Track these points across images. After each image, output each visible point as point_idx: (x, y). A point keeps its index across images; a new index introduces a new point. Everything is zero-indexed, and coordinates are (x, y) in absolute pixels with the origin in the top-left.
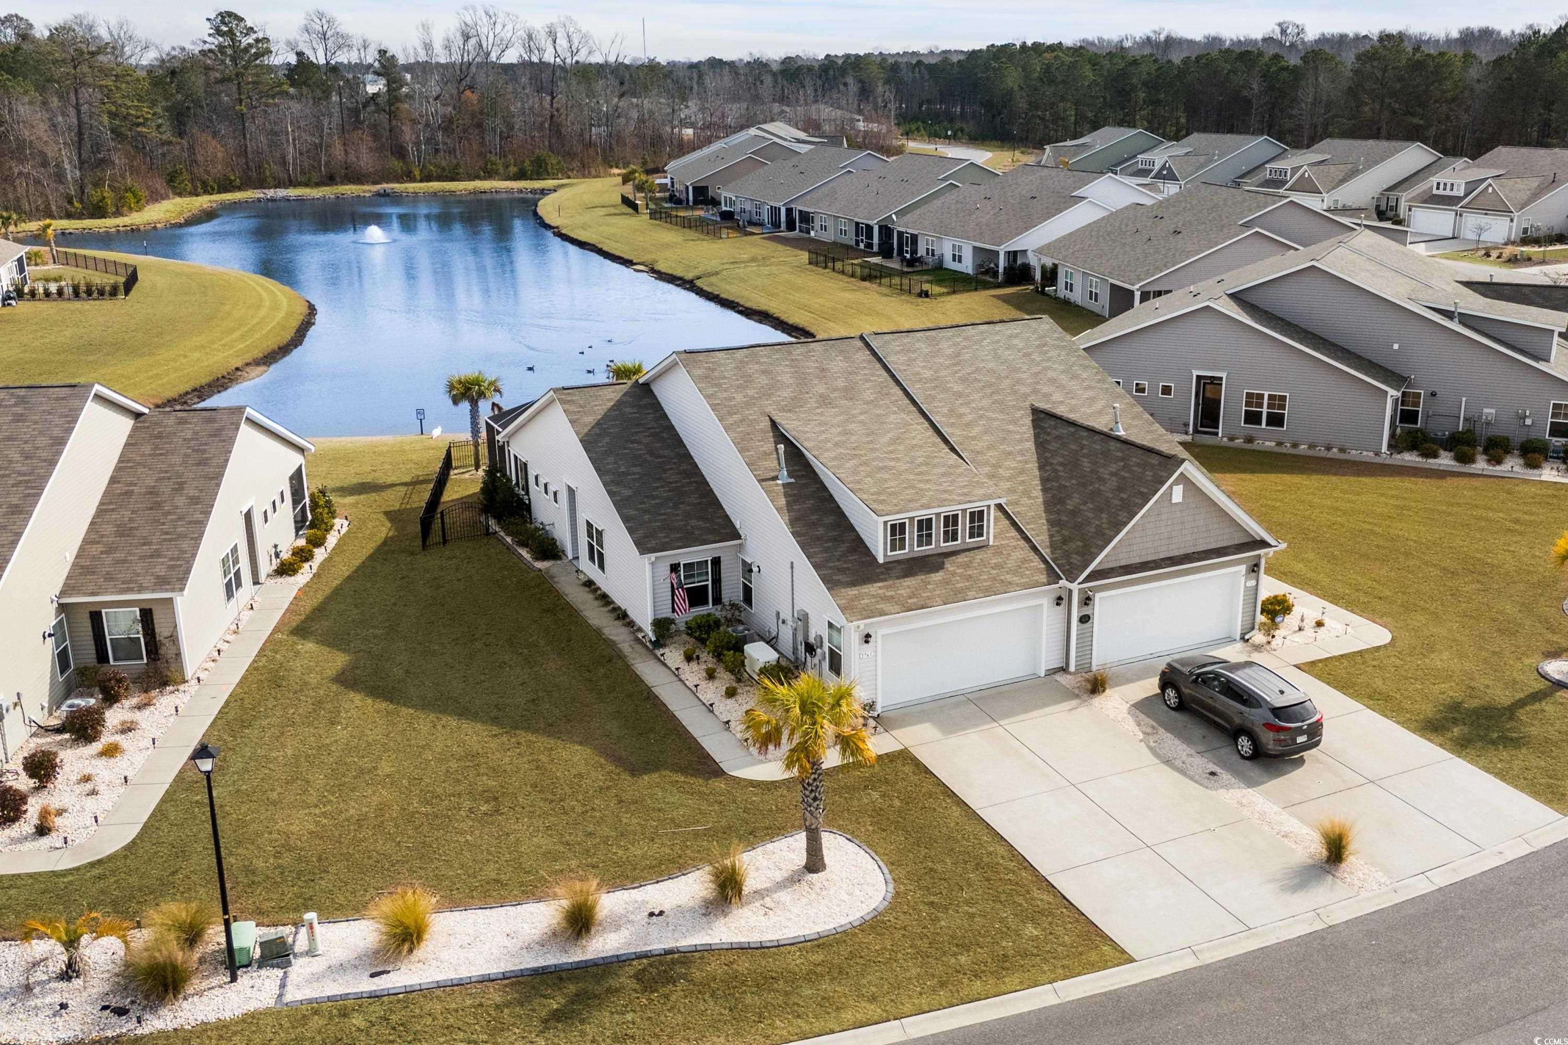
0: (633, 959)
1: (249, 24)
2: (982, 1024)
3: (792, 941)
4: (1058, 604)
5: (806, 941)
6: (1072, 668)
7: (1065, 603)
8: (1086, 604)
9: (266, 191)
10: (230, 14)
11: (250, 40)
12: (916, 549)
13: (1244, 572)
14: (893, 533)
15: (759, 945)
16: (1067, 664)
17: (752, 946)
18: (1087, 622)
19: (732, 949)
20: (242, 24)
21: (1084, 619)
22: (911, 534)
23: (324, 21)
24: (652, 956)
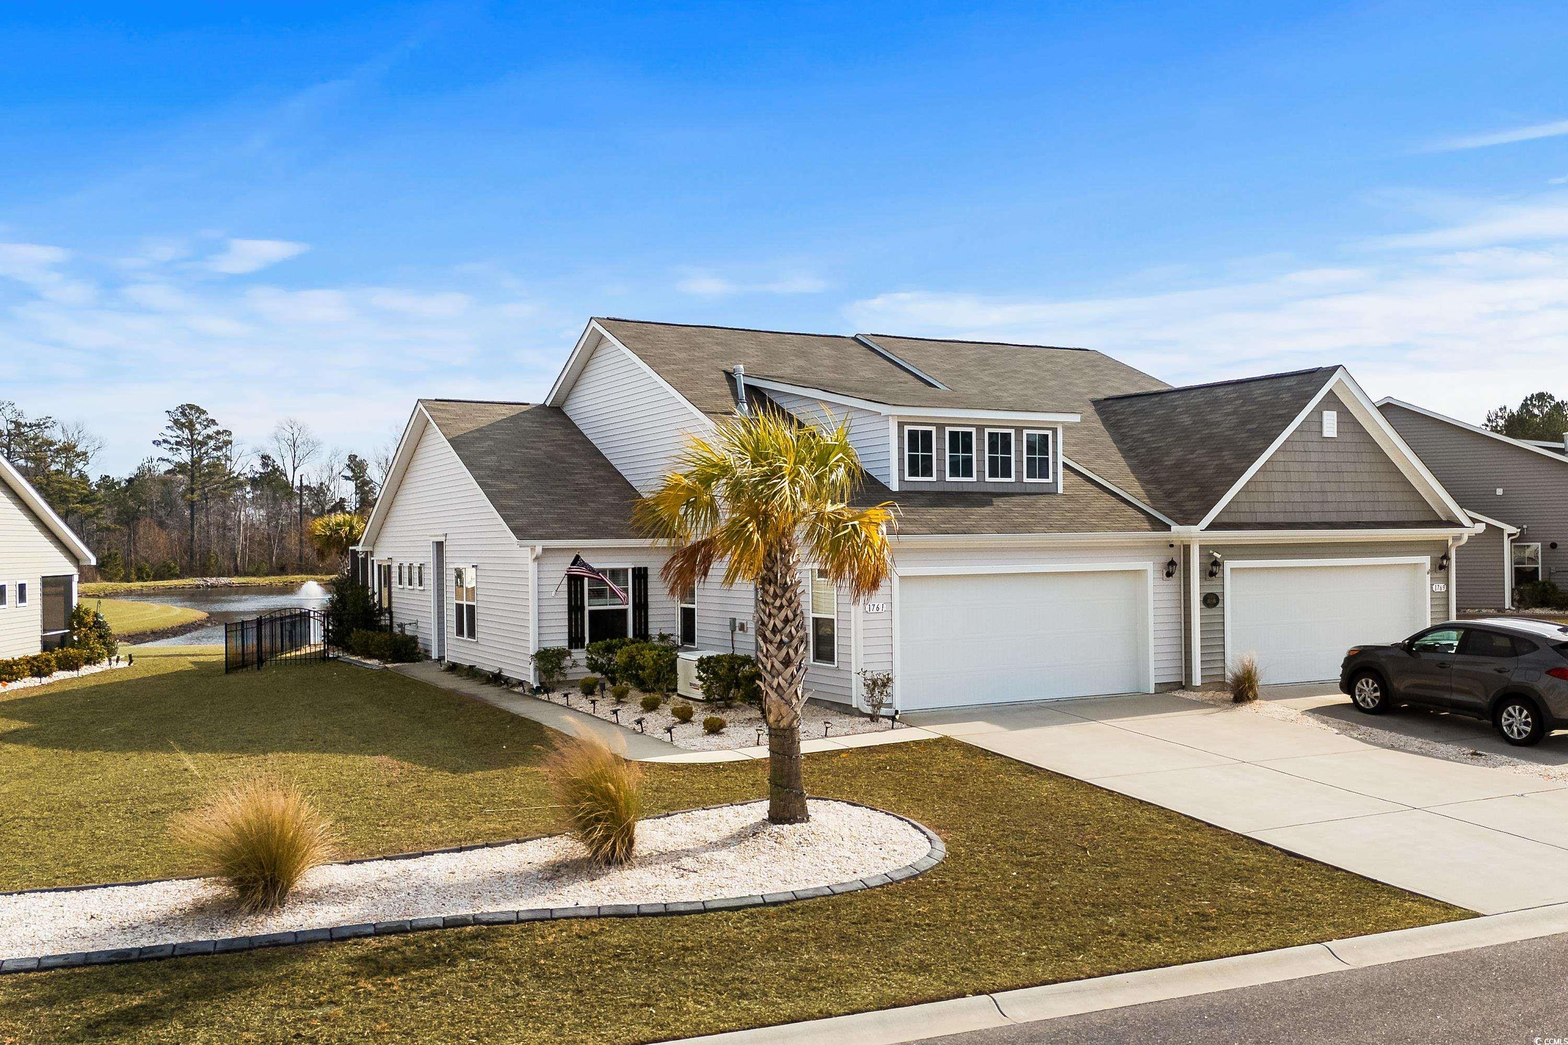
0: (367, 936)
1: (210, 417)
2: (1186, 999)
3: (738, 903)
4: (1169, 575)
5: (765, 904)
6: (1197, 680)
7: (1179, 572)
8: (1212, 574)
9: (208, 579)
10: (191, 407)
11: (211, 431)
12: (948, 479)
13: (1428, 567)
14: (913, 446)
15: (662, 909)
16: (1189, 675)
17: (643, 910)
18: (1215, 605)
19: (600, 916)
20: (203, 417)
21: (1211, 601)
22: (941, 453)
23: (295, 429)
24: (414, 930)
